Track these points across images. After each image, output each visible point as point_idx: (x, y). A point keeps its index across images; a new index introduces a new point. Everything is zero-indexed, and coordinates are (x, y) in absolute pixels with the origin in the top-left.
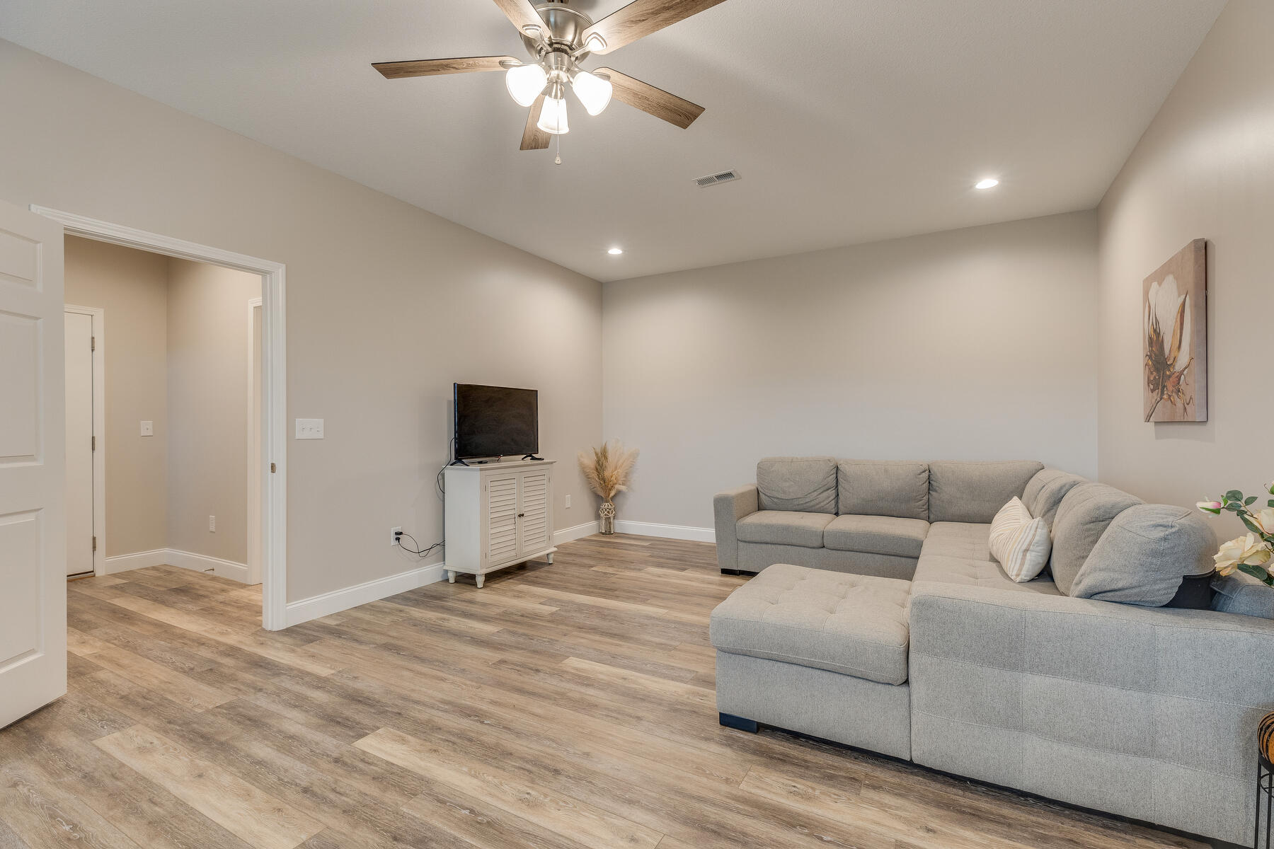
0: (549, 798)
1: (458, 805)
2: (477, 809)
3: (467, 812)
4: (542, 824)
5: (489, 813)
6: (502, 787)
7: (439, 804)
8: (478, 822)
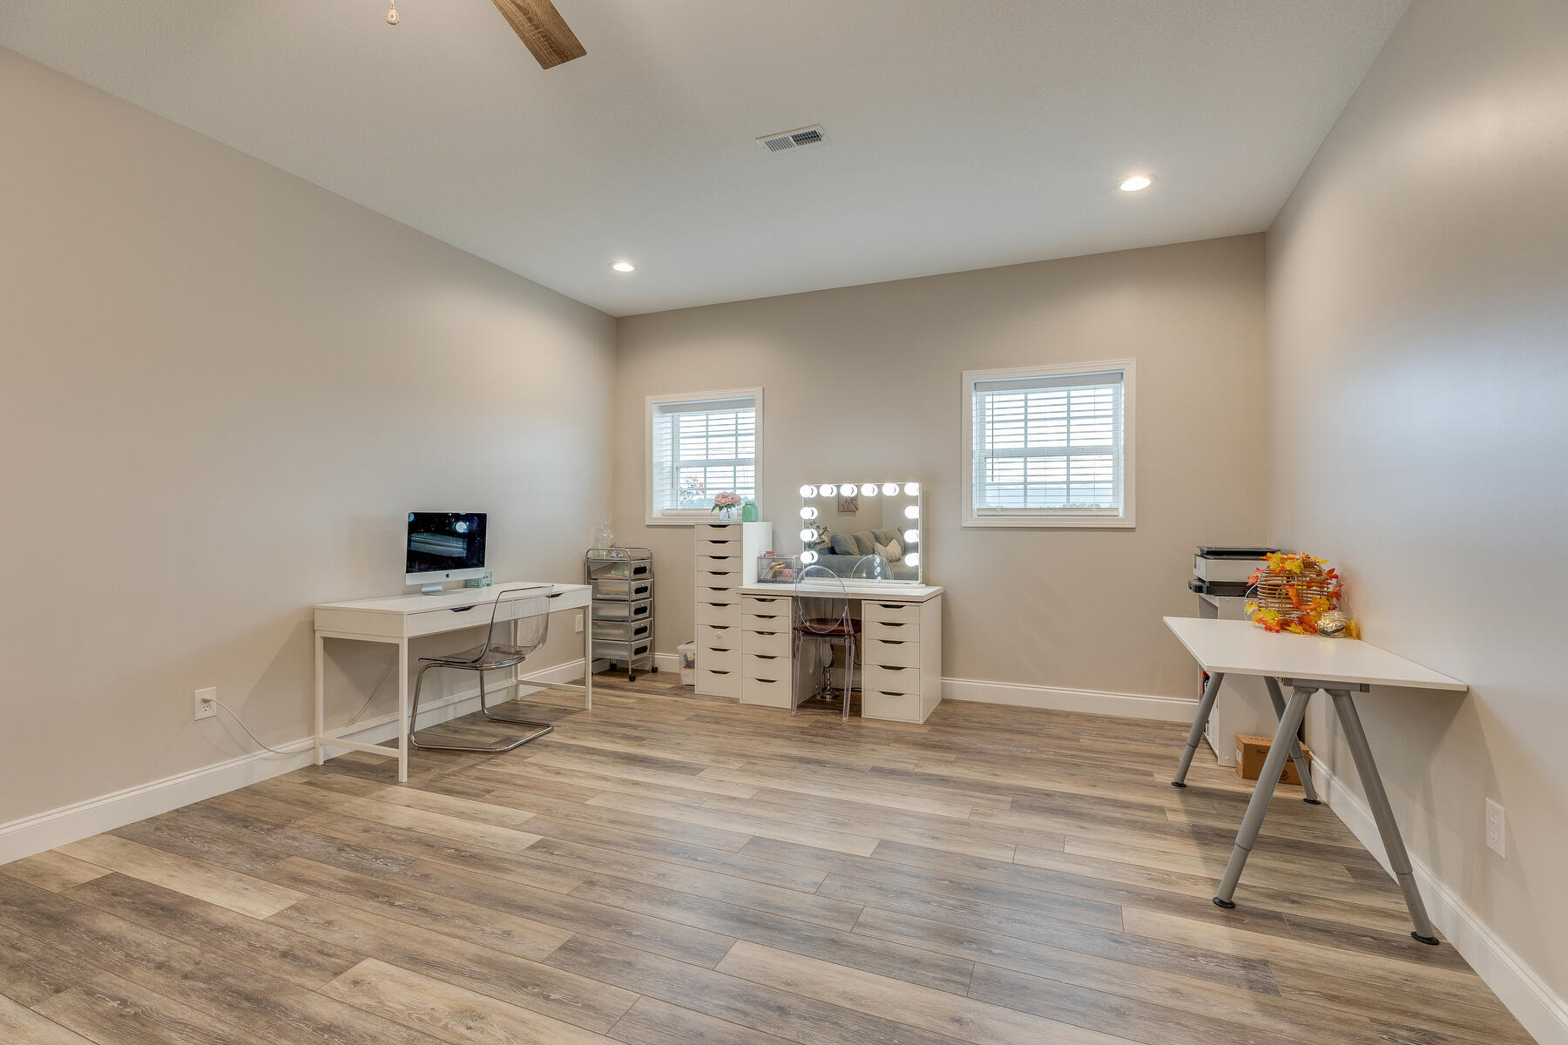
0: (442, 1023)
1: (566, 1004)
2: (541, 1002)
3: (553, 996)
4: (460, 990)
5: (525, 997)
6: (506, 1035)
7: (591, 1003)
8: (538, 985)
